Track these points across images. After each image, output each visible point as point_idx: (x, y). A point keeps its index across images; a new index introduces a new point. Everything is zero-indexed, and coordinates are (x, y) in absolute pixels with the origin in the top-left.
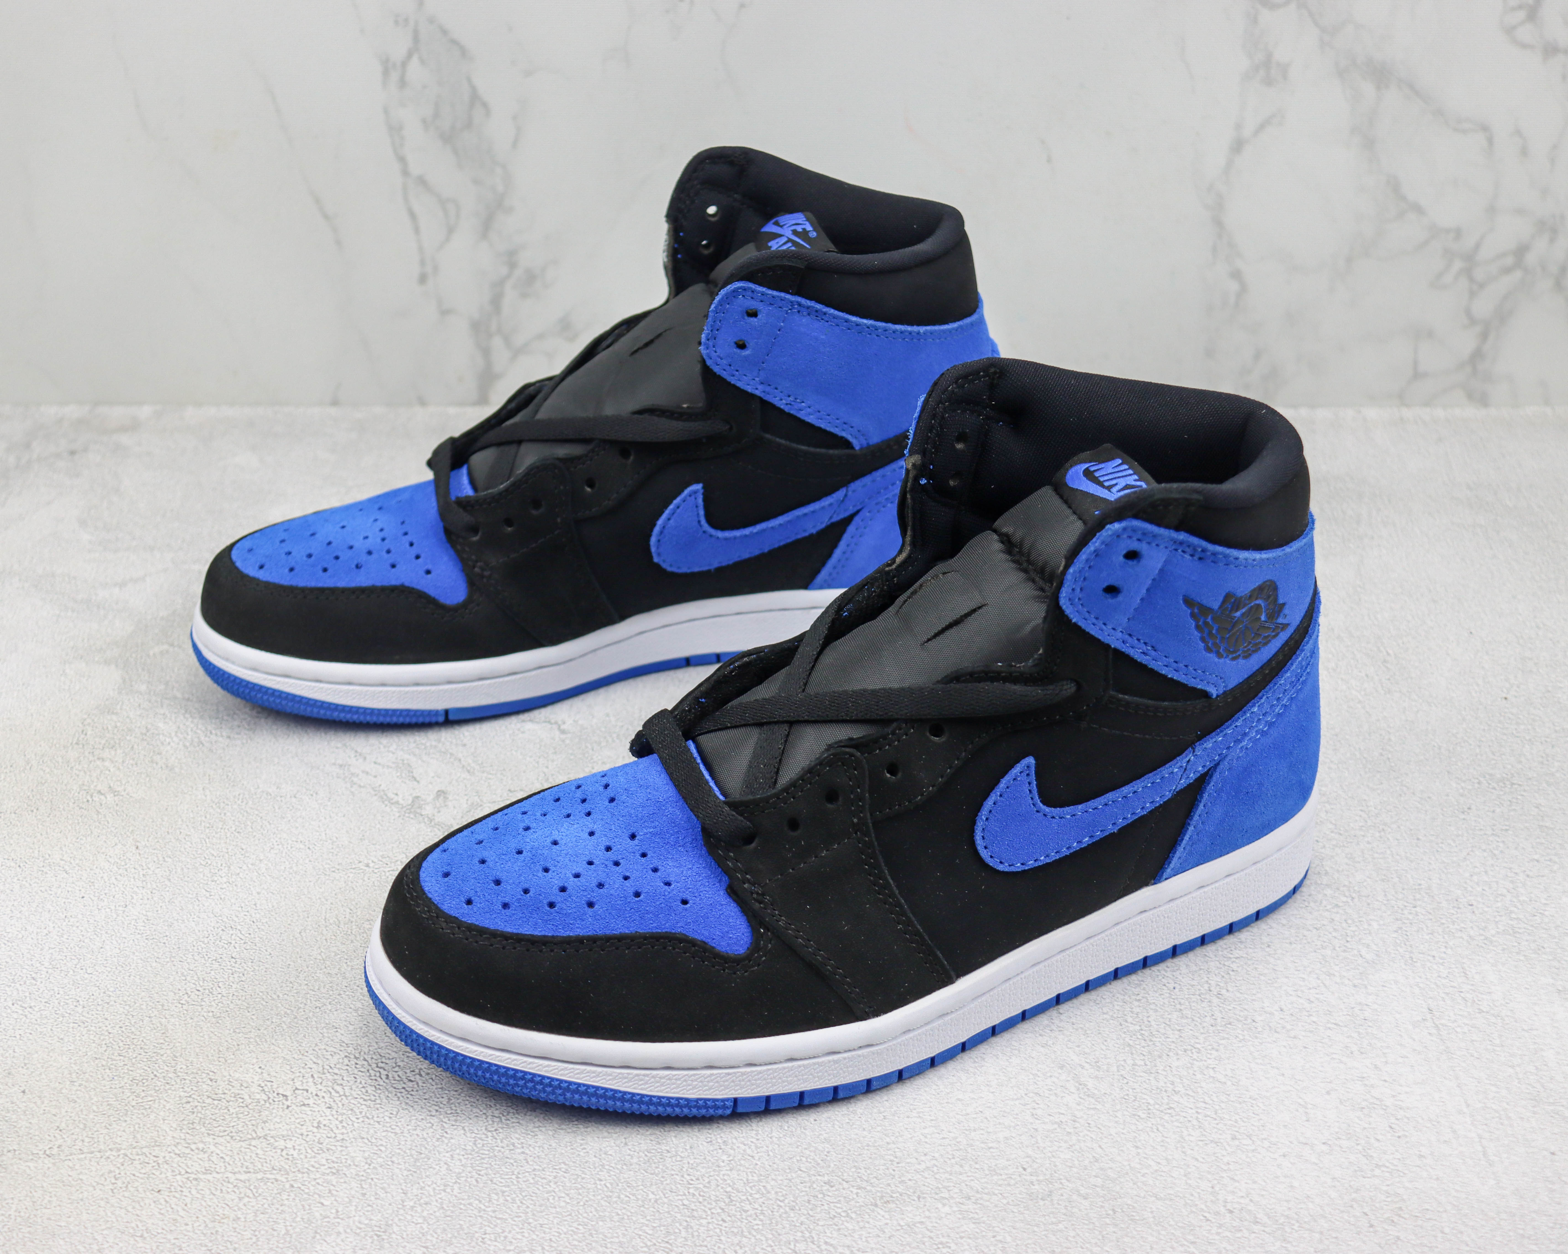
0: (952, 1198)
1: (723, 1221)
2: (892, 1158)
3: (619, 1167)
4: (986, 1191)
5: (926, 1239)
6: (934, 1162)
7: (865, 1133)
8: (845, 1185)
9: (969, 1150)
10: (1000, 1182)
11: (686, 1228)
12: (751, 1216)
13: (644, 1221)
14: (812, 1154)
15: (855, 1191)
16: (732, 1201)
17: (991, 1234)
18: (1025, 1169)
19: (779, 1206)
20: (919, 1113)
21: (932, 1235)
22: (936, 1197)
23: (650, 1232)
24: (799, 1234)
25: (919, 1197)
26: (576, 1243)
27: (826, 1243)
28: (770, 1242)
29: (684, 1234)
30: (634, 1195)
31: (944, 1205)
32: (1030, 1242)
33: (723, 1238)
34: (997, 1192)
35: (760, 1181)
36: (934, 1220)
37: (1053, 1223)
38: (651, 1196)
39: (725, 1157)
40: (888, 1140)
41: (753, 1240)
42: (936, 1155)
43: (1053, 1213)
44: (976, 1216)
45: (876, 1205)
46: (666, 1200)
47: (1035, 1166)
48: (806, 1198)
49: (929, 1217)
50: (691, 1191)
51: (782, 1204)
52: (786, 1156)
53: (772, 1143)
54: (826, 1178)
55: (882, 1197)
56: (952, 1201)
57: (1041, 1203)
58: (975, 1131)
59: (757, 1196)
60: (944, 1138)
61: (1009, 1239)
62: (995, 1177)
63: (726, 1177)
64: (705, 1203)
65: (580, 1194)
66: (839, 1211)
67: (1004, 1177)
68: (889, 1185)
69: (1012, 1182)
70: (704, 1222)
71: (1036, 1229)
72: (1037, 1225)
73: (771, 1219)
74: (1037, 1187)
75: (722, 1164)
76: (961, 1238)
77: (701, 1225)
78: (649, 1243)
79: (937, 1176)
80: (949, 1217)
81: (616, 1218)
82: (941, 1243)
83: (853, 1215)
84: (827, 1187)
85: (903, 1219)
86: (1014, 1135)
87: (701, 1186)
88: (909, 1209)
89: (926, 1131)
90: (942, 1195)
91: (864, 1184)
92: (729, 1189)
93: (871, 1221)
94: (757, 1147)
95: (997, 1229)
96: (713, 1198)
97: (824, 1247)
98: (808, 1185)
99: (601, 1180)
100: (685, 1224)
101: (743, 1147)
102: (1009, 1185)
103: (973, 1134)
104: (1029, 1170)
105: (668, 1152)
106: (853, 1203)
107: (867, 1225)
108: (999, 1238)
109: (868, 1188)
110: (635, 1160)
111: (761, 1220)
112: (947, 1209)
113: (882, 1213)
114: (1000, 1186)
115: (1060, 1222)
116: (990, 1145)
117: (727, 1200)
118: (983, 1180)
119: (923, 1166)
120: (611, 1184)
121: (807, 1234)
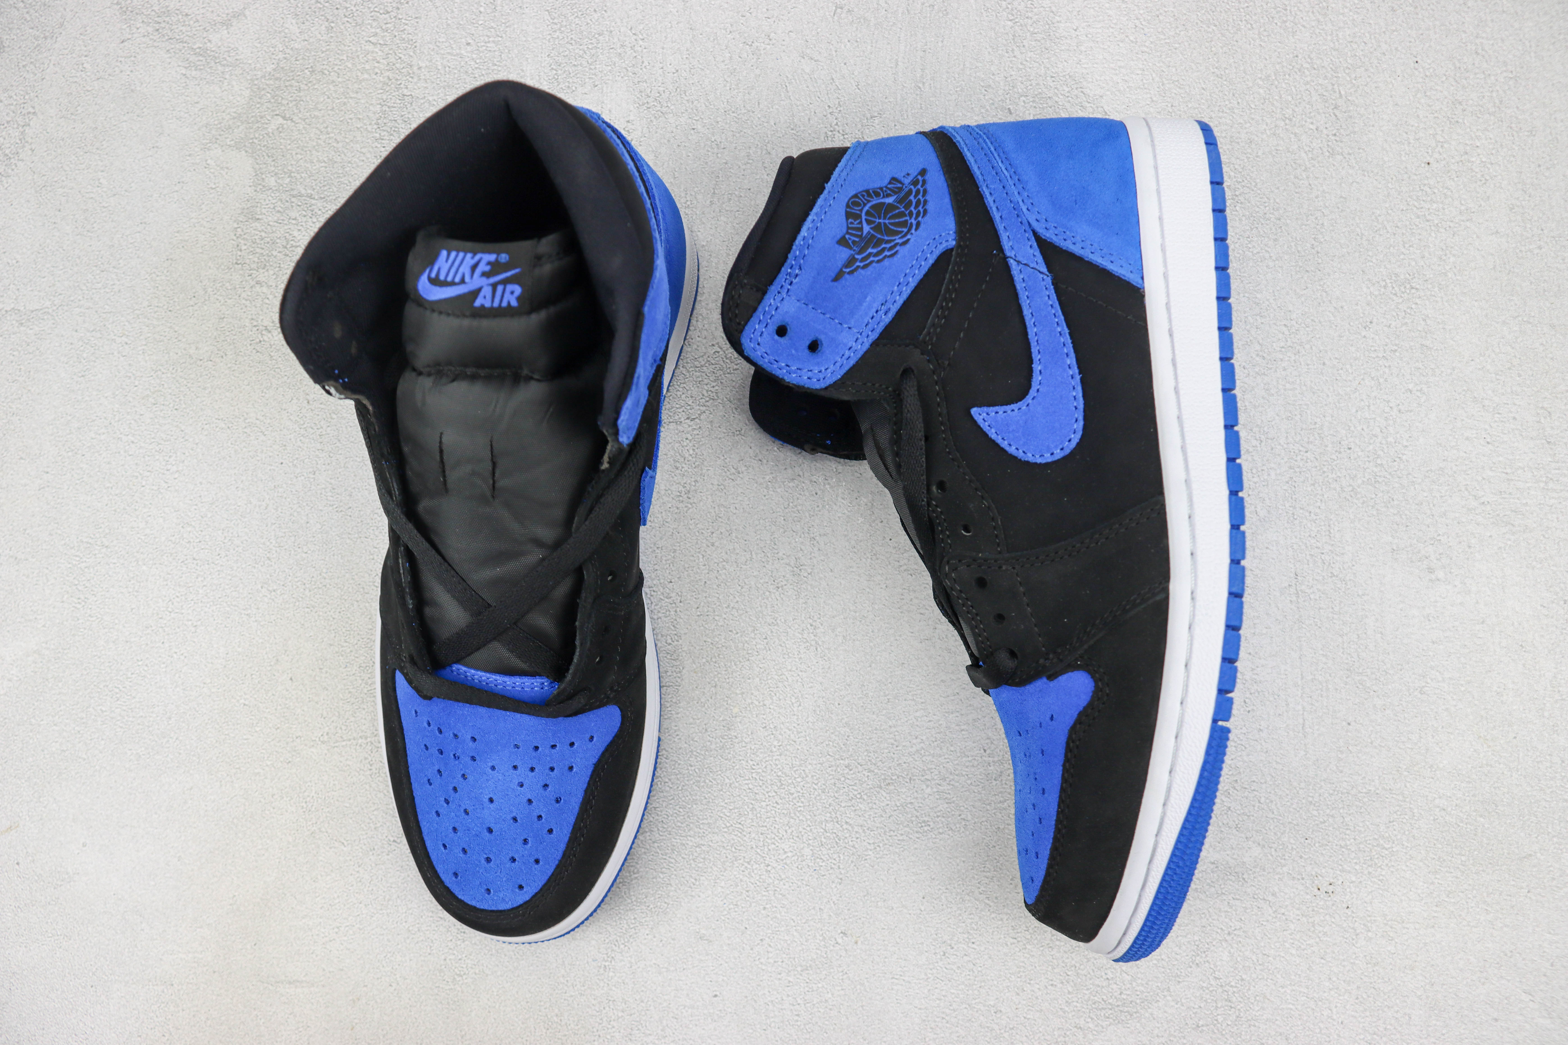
0: (933, 779)
1: (777, 803)
2: (892, 741)
3: (703, 753)
4: (957, 772)
5: (913, 819)
6: (922, 745)
7: (874, 716)
8: (860, 768)
9: (947, 733)
10: (967, 764)
11: (753, 809)
12: (795, 798)
13: (723, 804)
14: (837, 738)
15: (867, 774)
16: (782, 784)
17: (958, 813)
18: (985, 751)
19: (815, 789)
20: (913, 695)
21: (918, 814)
22: (923, 779)
23: (728, 814)
24: (828, 815)
25: (910, 779)
26: (679, 824)
27: (847, 823)
28: (809, 822)
29: (751, 816)
30: (715, 779)
31: (927, 786)
32: (984, 819)
33: (777, 819)
34: (964, 773)
35: (801, 765)
36: (920, 801)
37: (1001, 802)
38: (727, 781)
39: (776, 743)
40: (890, 723)
41: (797, 821)
42: (924, 738)
43: (1001, 792)
44: (948, 796)
45: (881, 787)
46: (737, 784)
47: (993, 747)
48: (833, 781)
49: (917, 798)
50: (754, 775)
51: (816, 787)
52: (819, 741)
53: (808, 727)
54: (847, 762)
55: (885, 779)
56: (933, 783)
57: (994, 783)
58: (952, 713)
59: (799, 780)
60: (930, 721)
61: (970, 817)
62: (964, 759)
63: (777, 762)
64: (764, 787)
65: (678, 779)
66: (856, 793)
67: (970, 758)
68: (890, 768)
69: (976, 763)
70: (764, 804)
71: (988, 807)
72: (990, 804)
73: (809, 801)
74: (992, 768)
75: (774, 750)
76: (938, 817)
77: (761, 807)
78: (728, 825)
79: (924, 759)
80: (930, 797)
81: (704, 801)
82: (924, 822)
83: (865, 797)
84: (847, 770)
85: (899, 800)
86: (980, 717)
87: (760, 771)
88: (904, 790)
89: (918, 714)
90: (926, 777)
91: (873, 767)
92: (780, 774)
93: (877, 802)
94: (798, 733)
95: (962, 808)
96: (769, 782)
97: (845, 826)
98: (834, 768)
99: (691, 766)
100: (751, 806)
101: (788, 732)
102: (973, 766)
103: (951, 716)
104: (988, 752)
105: (736, 737)
106: (864, 785)
107: (874, 806)
108: (963, 816)
109: (876, 771)
110: (713, 746)
111: (802, 802)
112: (929, 790)
113: (884, 794)
114: (967, 767)
115: (1005, 801)
116: (963, 727)
117: (779, 784)
118: (956, 762)
119: (914, 749)
120: (699, 769)
121: (834, 816)
